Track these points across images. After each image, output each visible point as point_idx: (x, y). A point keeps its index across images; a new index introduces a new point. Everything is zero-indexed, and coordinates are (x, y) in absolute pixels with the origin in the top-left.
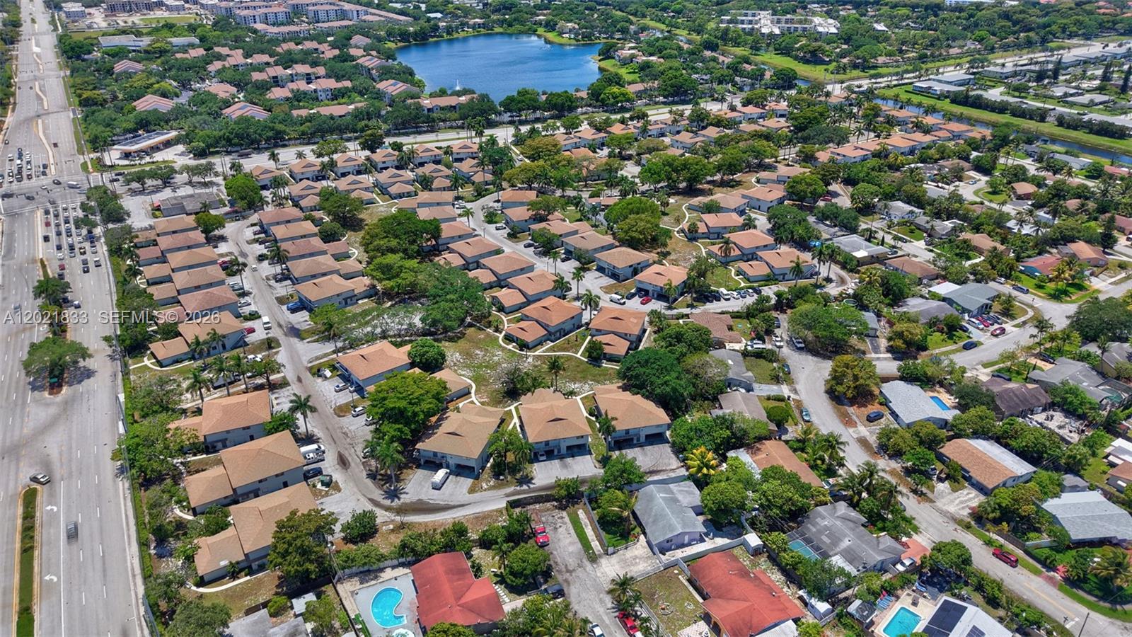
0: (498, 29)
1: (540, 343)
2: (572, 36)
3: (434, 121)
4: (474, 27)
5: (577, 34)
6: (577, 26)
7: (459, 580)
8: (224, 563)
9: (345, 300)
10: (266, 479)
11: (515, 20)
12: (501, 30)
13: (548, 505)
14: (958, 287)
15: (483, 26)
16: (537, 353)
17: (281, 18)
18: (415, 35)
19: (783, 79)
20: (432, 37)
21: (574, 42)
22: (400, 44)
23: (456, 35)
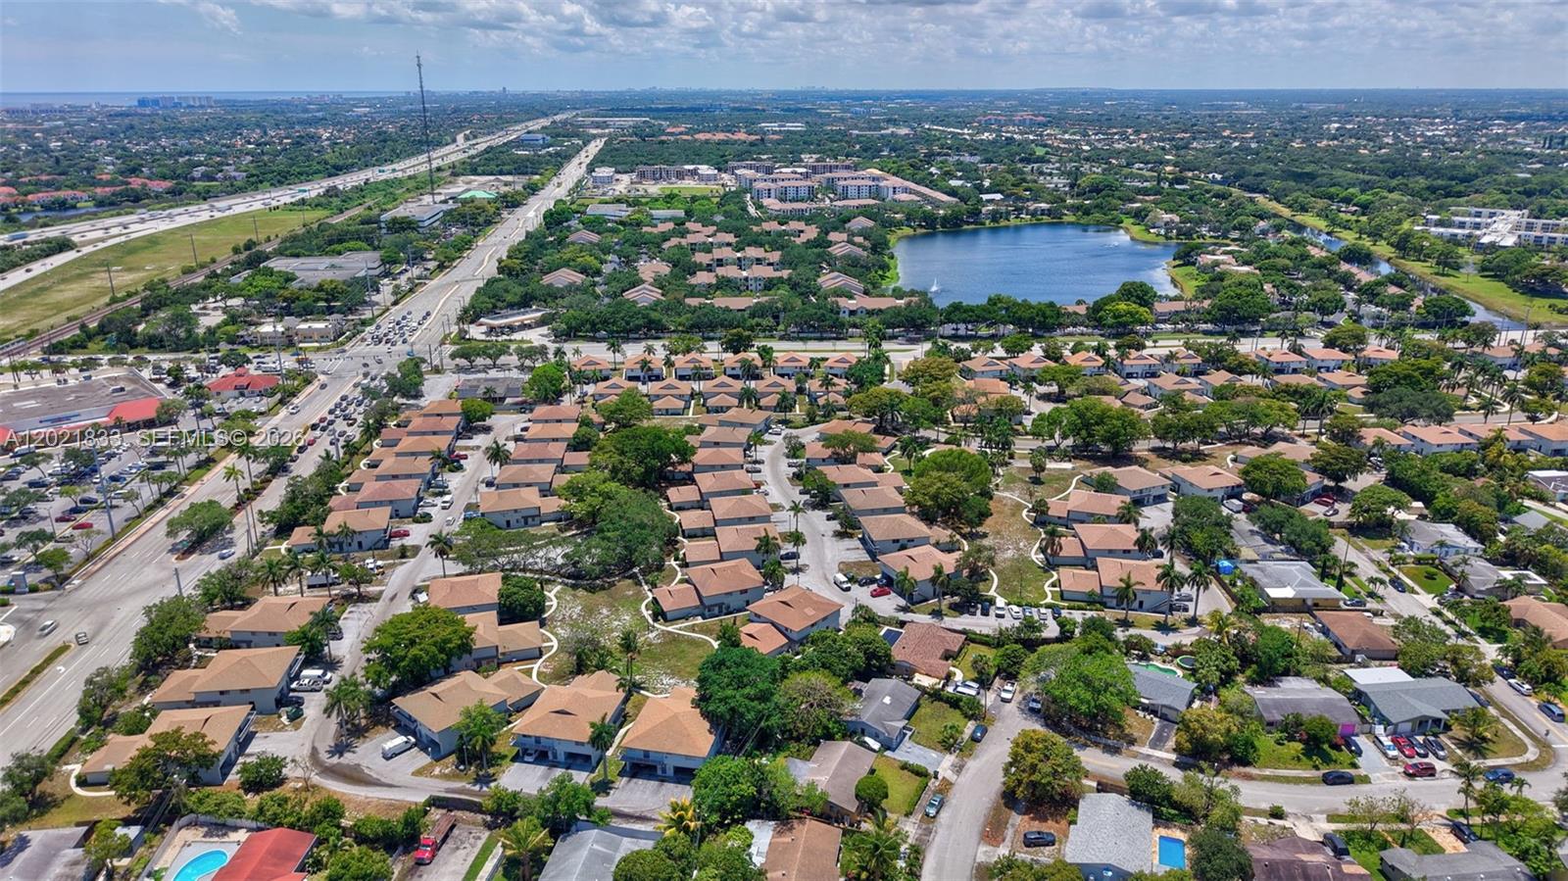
0: (1070, 218)
1: (685, 616)
2: (1163, 232)
3: (842, 325)
4: (1033, 214)
5: (1169, 230)
6: (1177, 219)
7: (275, 865)
8: (108, 767)
9: (526, 518)
10: (227, 692)
11: (1096, 206)
12: (1072, 219)
13: (480, 817)
14: (1410, 679)
15: (1049, 213)
16: (670, 629)
17: (803, 193)
18: (945, 220)
19: (1436, 314)
20: (968, 223)
21: (1162, 240)
22: (920, 231)
23: (1003, 223)
